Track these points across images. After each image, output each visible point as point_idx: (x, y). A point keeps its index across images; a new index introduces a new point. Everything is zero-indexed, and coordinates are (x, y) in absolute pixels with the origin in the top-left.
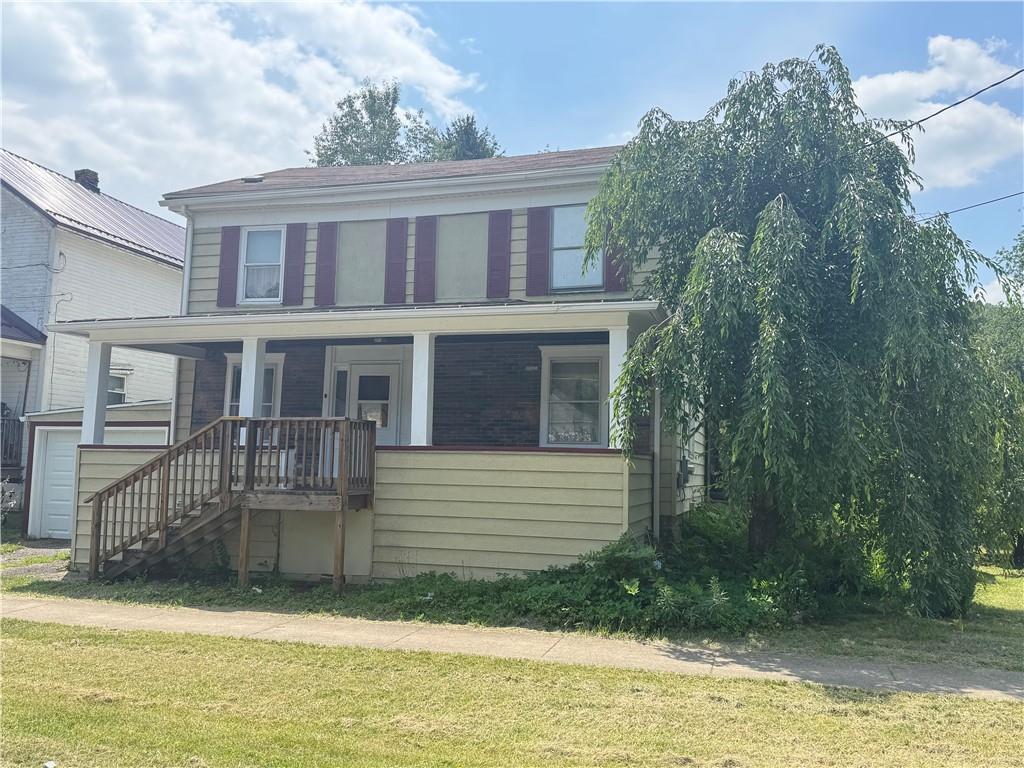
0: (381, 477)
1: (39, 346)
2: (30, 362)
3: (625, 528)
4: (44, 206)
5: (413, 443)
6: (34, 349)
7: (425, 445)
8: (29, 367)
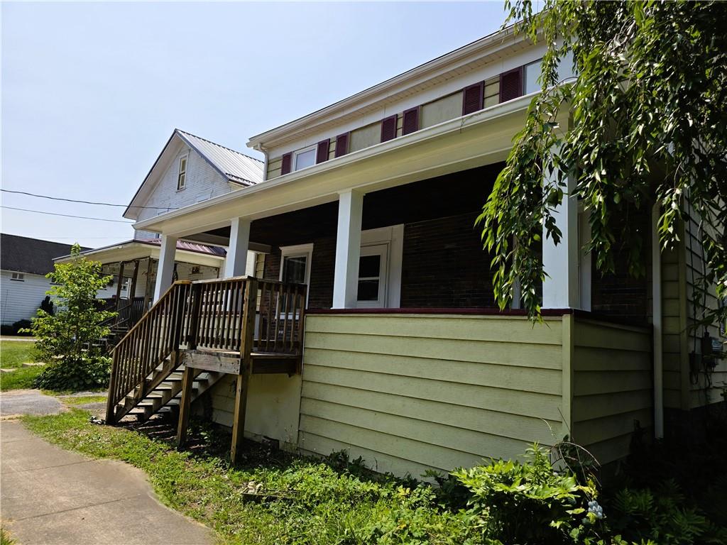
0: (311, 342)
1: (222, 258)
2: (219, 268)
3: (566, 430)
4: (225, 171)
5: (335, 307)
6: (221, 260)
7: (343, 308)
8: (218, 272)
